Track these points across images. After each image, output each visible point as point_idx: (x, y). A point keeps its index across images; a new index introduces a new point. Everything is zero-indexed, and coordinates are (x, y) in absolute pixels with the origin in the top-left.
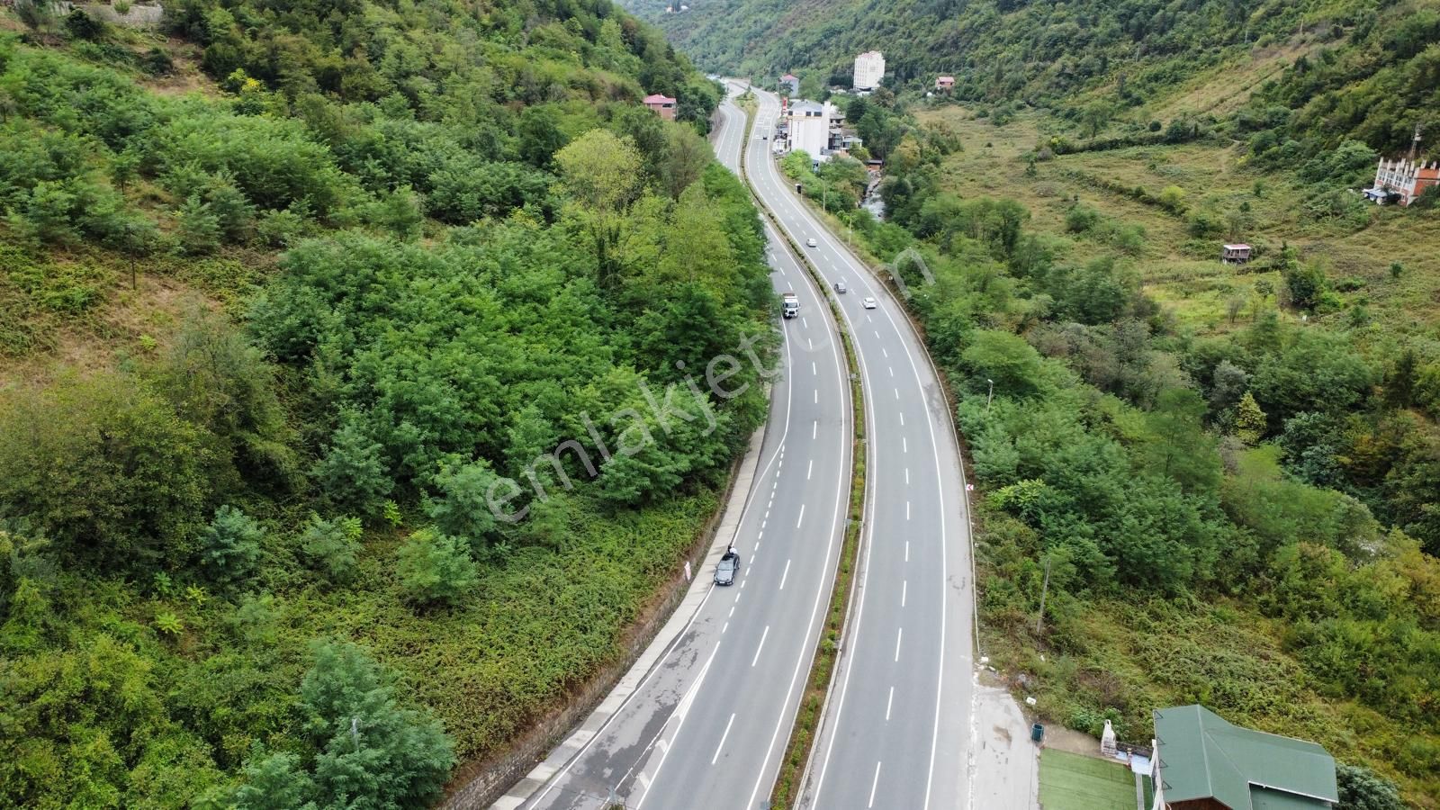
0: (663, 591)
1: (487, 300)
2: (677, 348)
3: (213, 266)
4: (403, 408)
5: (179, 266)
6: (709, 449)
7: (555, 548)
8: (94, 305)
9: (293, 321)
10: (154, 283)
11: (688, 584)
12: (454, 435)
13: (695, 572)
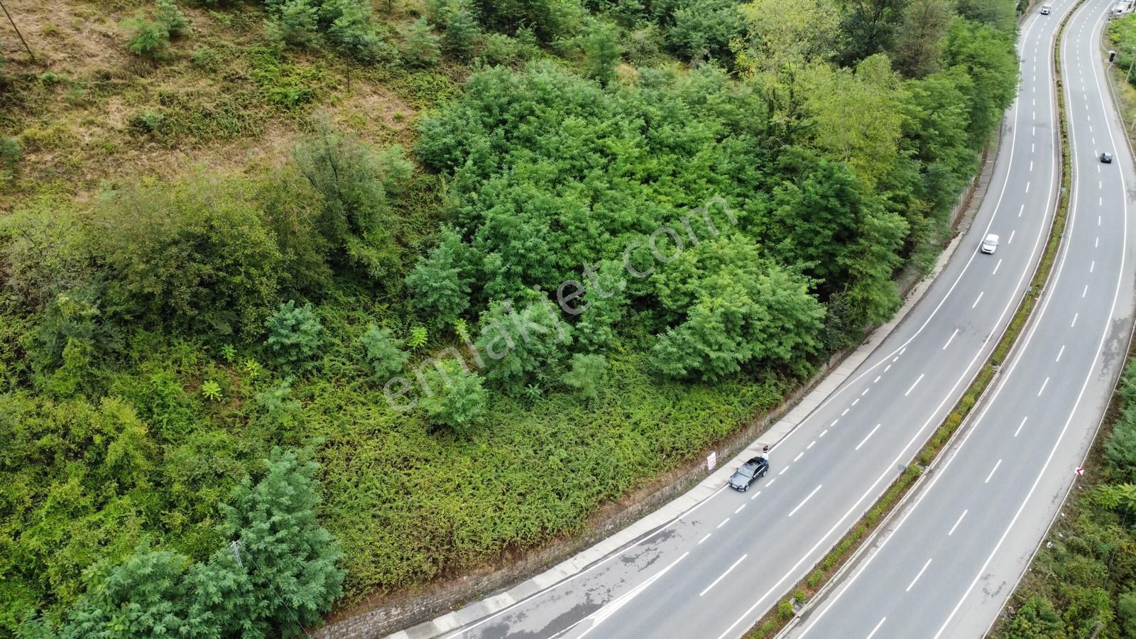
0: (666, 477)
1: (627, 145)
2: (807, 226)
3: (422, 79)
4: (499, 238)
5: (394, 76)
6: (790, 340)
7: (586, 403)
8: (308, 102)
9: (450, 140)
10: (367, 89)
11: (707, 473)
12: (537, 272)
13: (719, 465)
